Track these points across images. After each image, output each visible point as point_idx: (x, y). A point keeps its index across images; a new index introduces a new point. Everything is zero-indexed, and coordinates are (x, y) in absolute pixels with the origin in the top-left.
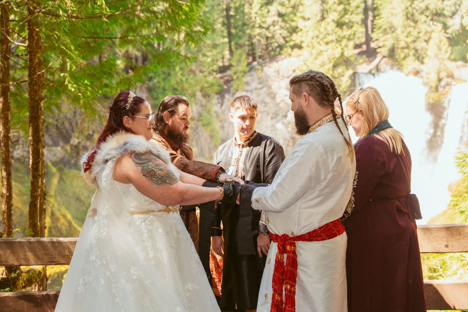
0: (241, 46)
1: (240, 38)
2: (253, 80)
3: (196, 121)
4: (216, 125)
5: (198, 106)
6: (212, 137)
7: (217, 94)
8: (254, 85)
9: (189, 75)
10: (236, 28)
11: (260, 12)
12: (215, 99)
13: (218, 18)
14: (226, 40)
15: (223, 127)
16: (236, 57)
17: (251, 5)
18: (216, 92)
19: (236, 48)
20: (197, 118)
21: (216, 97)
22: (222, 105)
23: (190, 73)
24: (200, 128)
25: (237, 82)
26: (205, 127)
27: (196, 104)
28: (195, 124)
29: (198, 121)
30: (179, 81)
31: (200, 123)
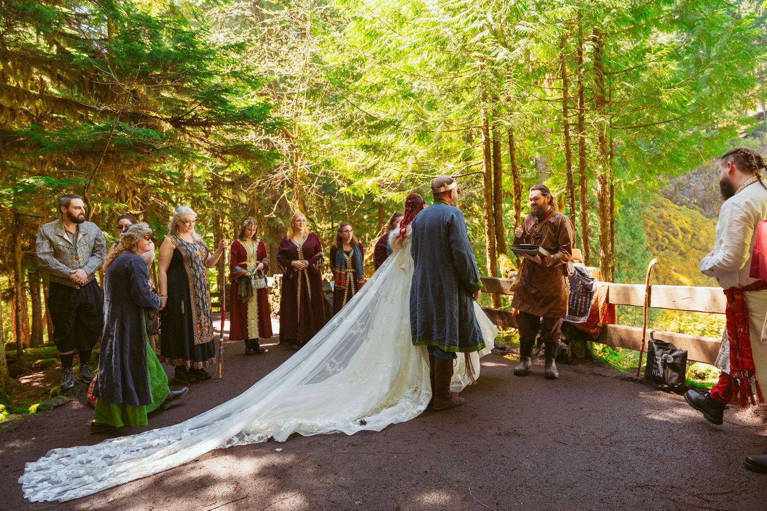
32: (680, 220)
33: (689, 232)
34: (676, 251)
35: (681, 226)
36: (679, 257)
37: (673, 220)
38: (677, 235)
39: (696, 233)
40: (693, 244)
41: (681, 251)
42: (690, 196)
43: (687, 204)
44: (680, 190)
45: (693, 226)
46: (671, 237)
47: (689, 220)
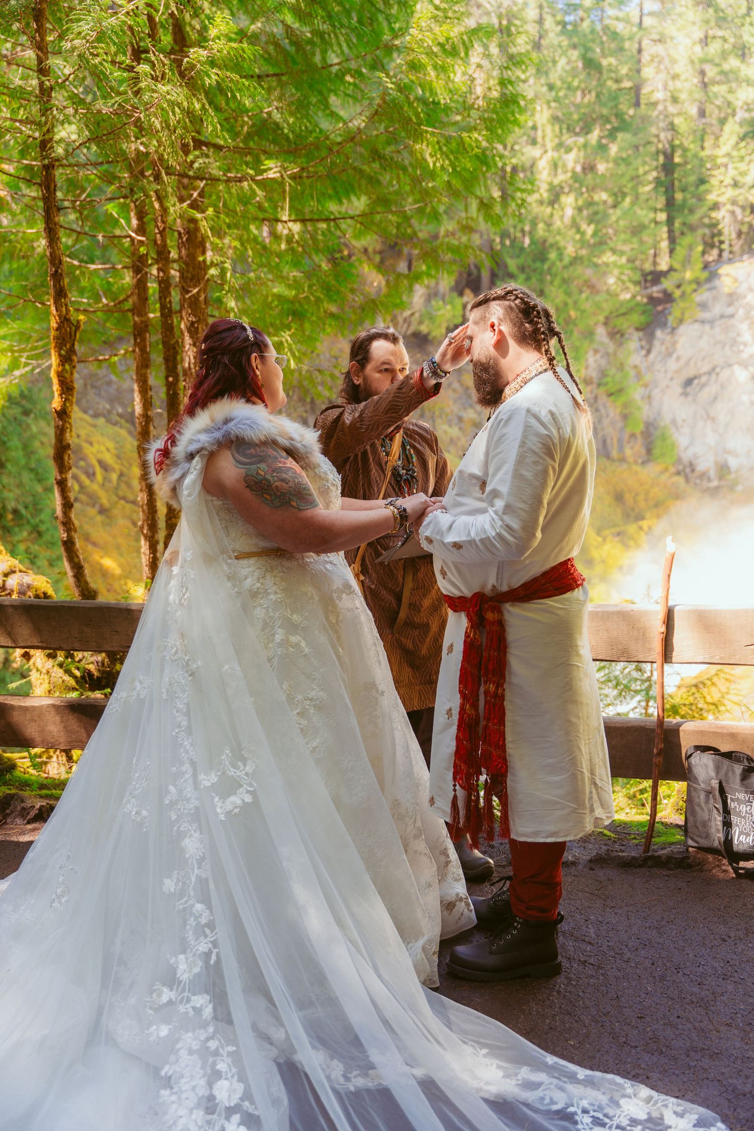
0: (692, 228)
1: (692, 211)
2: (715, 298)
3: (594, 386)
4: (636, 393)
5: (598, 356)
6: (625, 417)
7: (638, 329)
8: (717, 309)
9: (581, 292)
10: (683, 190)
11: (735, 153)
12: (634, 342)
13: (646, 173)
14: (662, 217)
15: (649, 397)
16: (680, 251)
17: (717, 138)
18: (637, 325)
19: (682, 233)
20: (595, 381)
21: (636, 335)
22: (649, 351)
23: (584, 288)
24: (603, 399)
25: (682, 304)
26: (612, 398)
27: (596, 351)
28: (591, 392)
29: (599, 385)
30: (561, 305)
31: (602, 389)
32: (96, 445)
33: (113, 470)
34: (94, 506)
35: (100, 456)
36: (99, 518)
37: (85, 445)
38: (94, 474)
39: (125, 470)
40: (121, 493)
41: (101, 506)
42: (111, 401)
43: (107, 415)
44: (93, 387)
45: (118, 457)
46: (84, 478)
47: (111, 445)
